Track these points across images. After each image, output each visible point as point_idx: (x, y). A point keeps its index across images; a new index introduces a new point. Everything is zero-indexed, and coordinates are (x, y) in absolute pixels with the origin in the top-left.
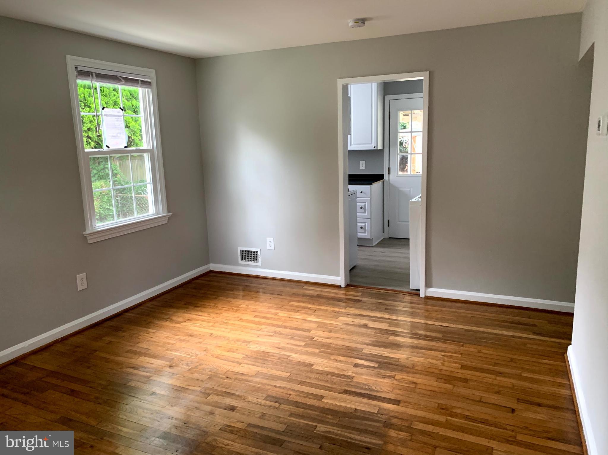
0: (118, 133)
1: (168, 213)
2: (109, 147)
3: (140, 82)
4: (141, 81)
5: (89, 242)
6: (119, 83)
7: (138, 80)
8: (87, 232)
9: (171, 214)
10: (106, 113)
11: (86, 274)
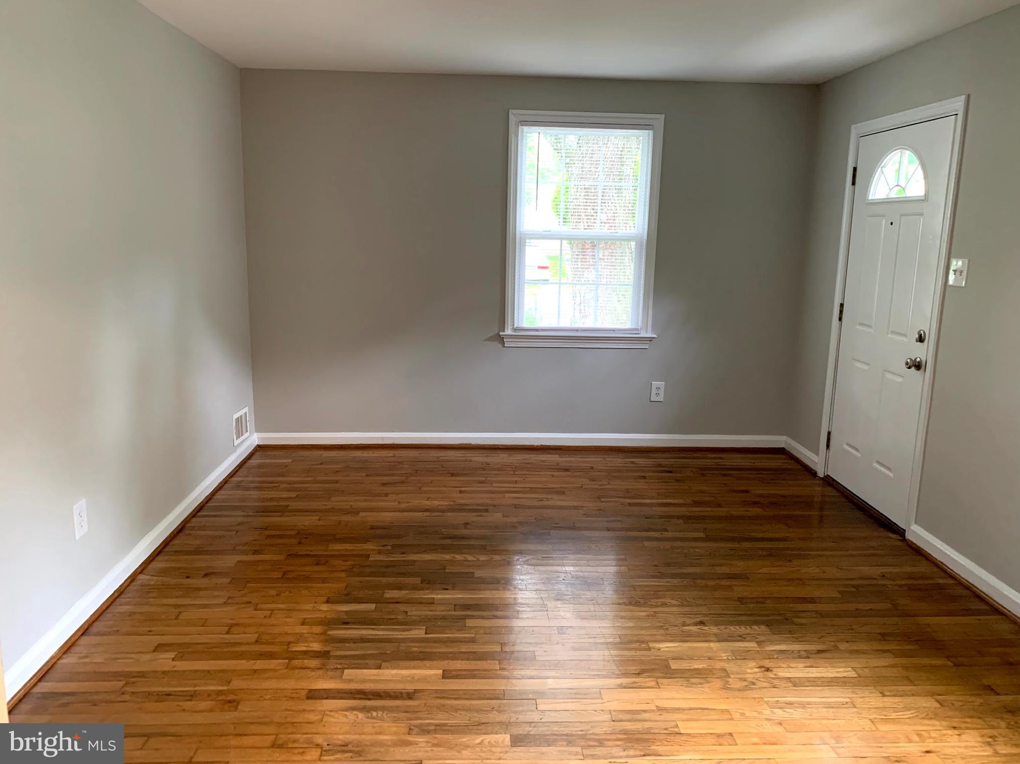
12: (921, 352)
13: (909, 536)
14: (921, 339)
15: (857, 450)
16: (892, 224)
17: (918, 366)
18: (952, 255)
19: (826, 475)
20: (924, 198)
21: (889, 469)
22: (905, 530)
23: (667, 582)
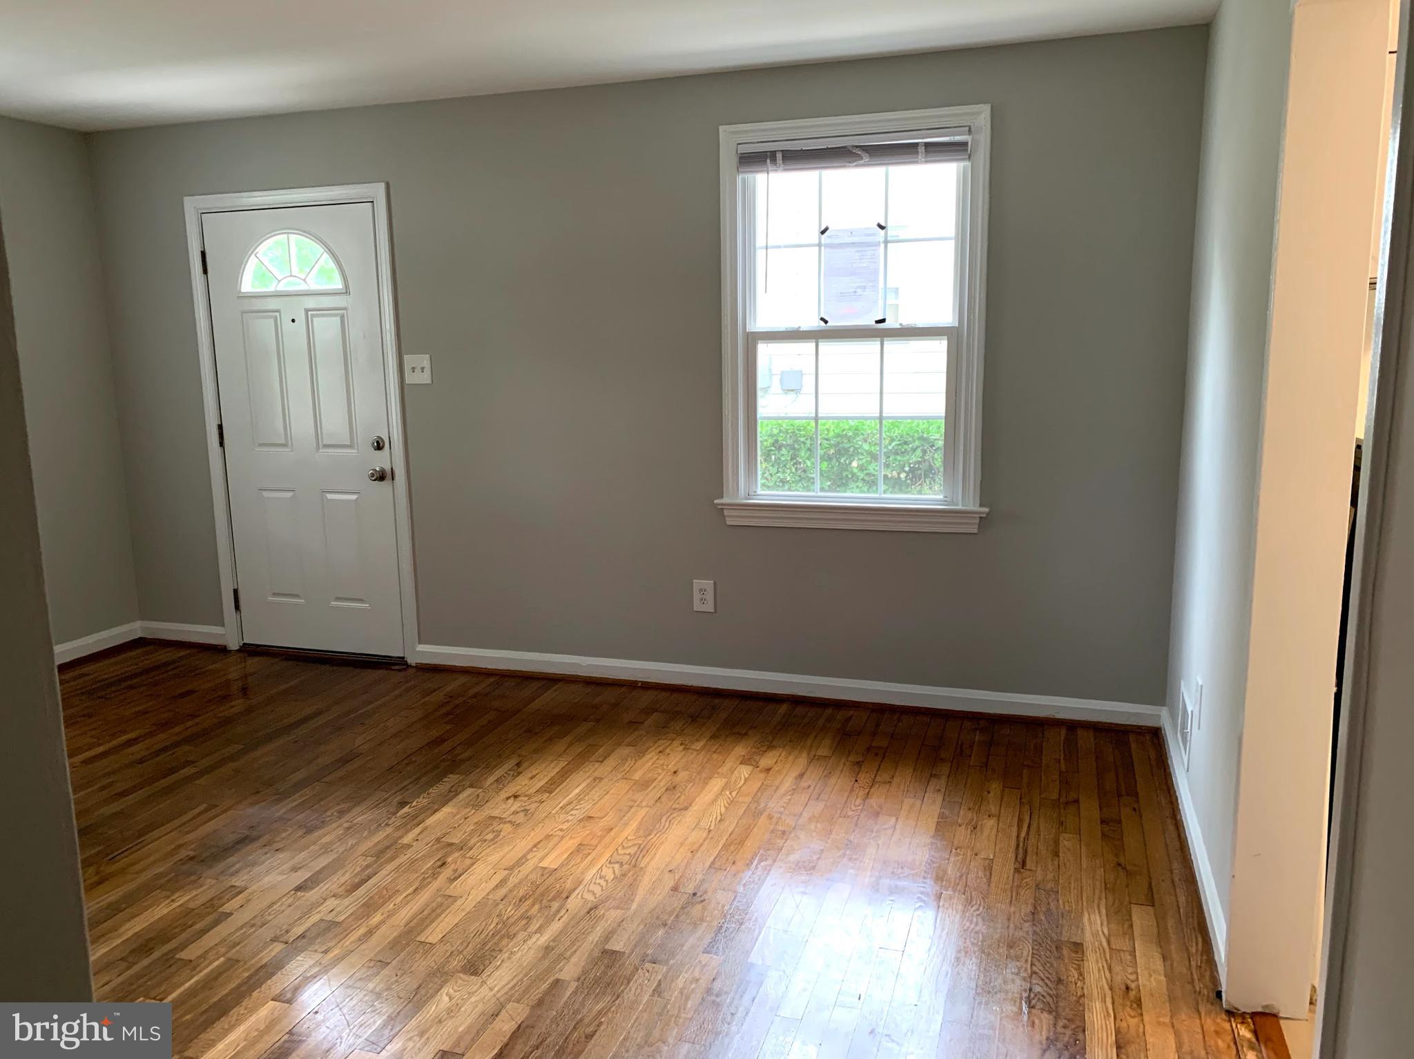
0: (859, 287)
1: (981, 505)
2: (826, 322)
3: (921, 149)
4: (927, 145)
5: (729, 522)
6: (854, 164)
7: (916, 145)
8: (726, 500)
9: (987, 510)
10: (828, 241)
11: (715, 583)
12: (381, 461)
13: (412, 660)
14: (379, 446)
15: (297, 596)
16: (293, 321)
17: (381, 477)
18: (403, 352)
19: (241, 645)
20: (344, 291)
21: (361, 601)
22: (403, 658)
23: (301, 797)
